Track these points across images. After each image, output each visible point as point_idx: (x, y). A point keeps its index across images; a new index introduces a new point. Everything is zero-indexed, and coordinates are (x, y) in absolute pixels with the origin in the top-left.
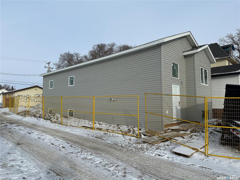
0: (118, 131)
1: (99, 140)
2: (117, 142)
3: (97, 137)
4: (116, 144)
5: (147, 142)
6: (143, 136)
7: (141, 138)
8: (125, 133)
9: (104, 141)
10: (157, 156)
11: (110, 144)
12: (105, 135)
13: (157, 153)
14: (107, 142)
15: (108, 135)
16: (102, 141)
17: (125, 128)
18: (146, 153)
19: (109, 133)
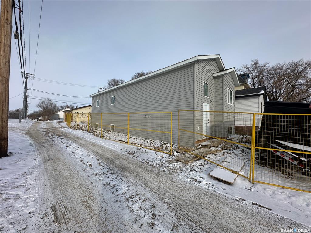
0: (151, 147)
1: (131, 156)
2: (149, 160)
3: (130, 153)
4: (147, 163)
5: (180, 160)
6: (175, 153)
7: (173, 155)
8: (157, 150)
9: (136, 158)
10: (194, 182)
11: (141, 162)
12: (137, 151)
13: (192, 177)
14: (138, 159)
15: (141, 150)
16: (134, 157)
17: (157, 144)
18: (180, 177)
19: (142, 149)
